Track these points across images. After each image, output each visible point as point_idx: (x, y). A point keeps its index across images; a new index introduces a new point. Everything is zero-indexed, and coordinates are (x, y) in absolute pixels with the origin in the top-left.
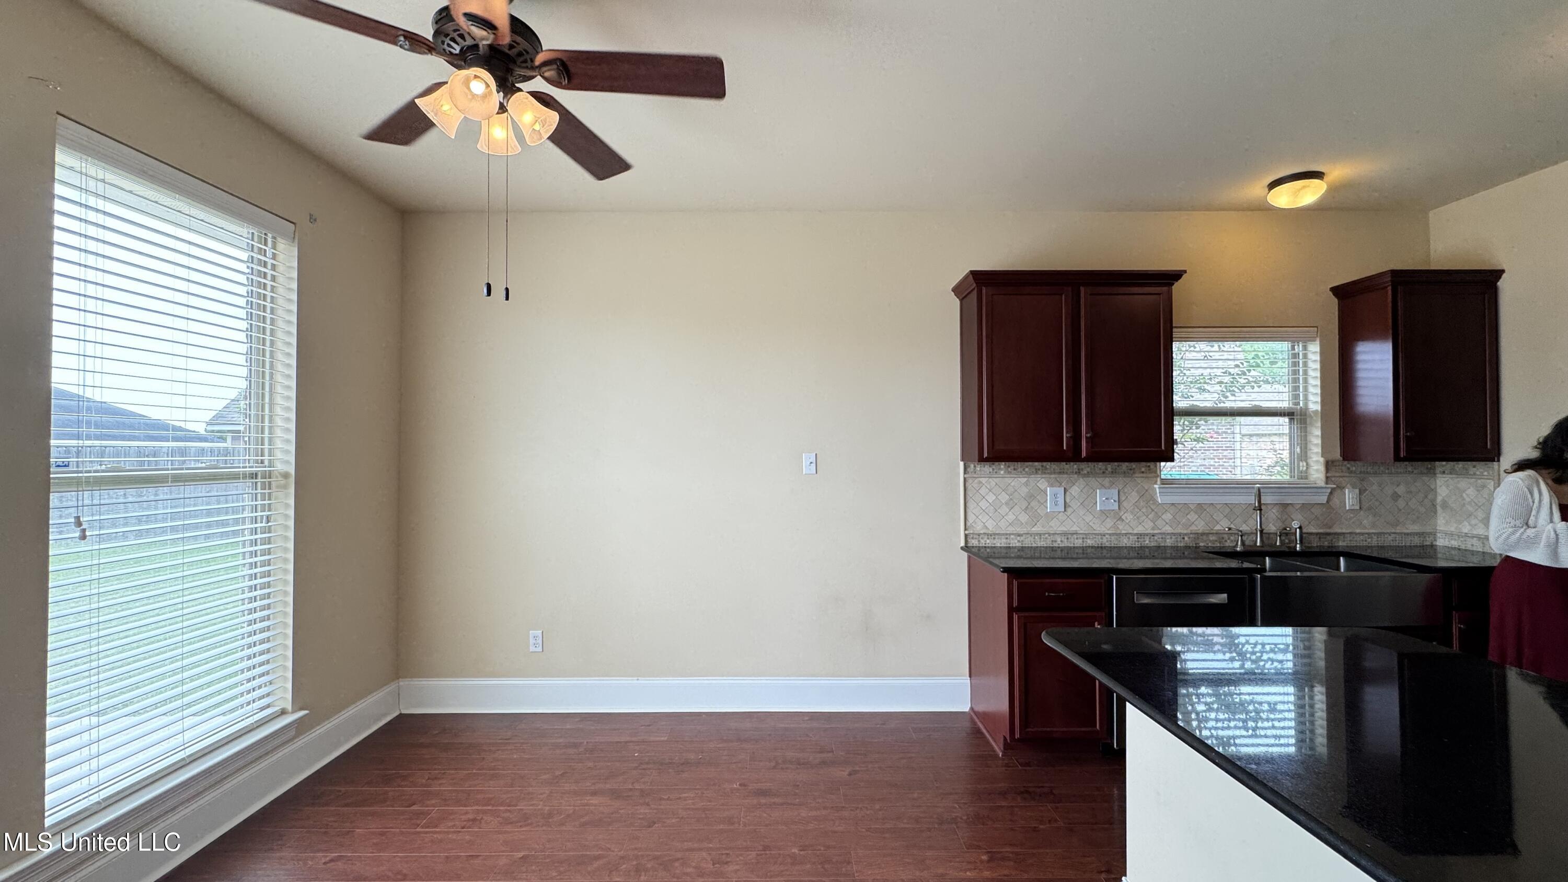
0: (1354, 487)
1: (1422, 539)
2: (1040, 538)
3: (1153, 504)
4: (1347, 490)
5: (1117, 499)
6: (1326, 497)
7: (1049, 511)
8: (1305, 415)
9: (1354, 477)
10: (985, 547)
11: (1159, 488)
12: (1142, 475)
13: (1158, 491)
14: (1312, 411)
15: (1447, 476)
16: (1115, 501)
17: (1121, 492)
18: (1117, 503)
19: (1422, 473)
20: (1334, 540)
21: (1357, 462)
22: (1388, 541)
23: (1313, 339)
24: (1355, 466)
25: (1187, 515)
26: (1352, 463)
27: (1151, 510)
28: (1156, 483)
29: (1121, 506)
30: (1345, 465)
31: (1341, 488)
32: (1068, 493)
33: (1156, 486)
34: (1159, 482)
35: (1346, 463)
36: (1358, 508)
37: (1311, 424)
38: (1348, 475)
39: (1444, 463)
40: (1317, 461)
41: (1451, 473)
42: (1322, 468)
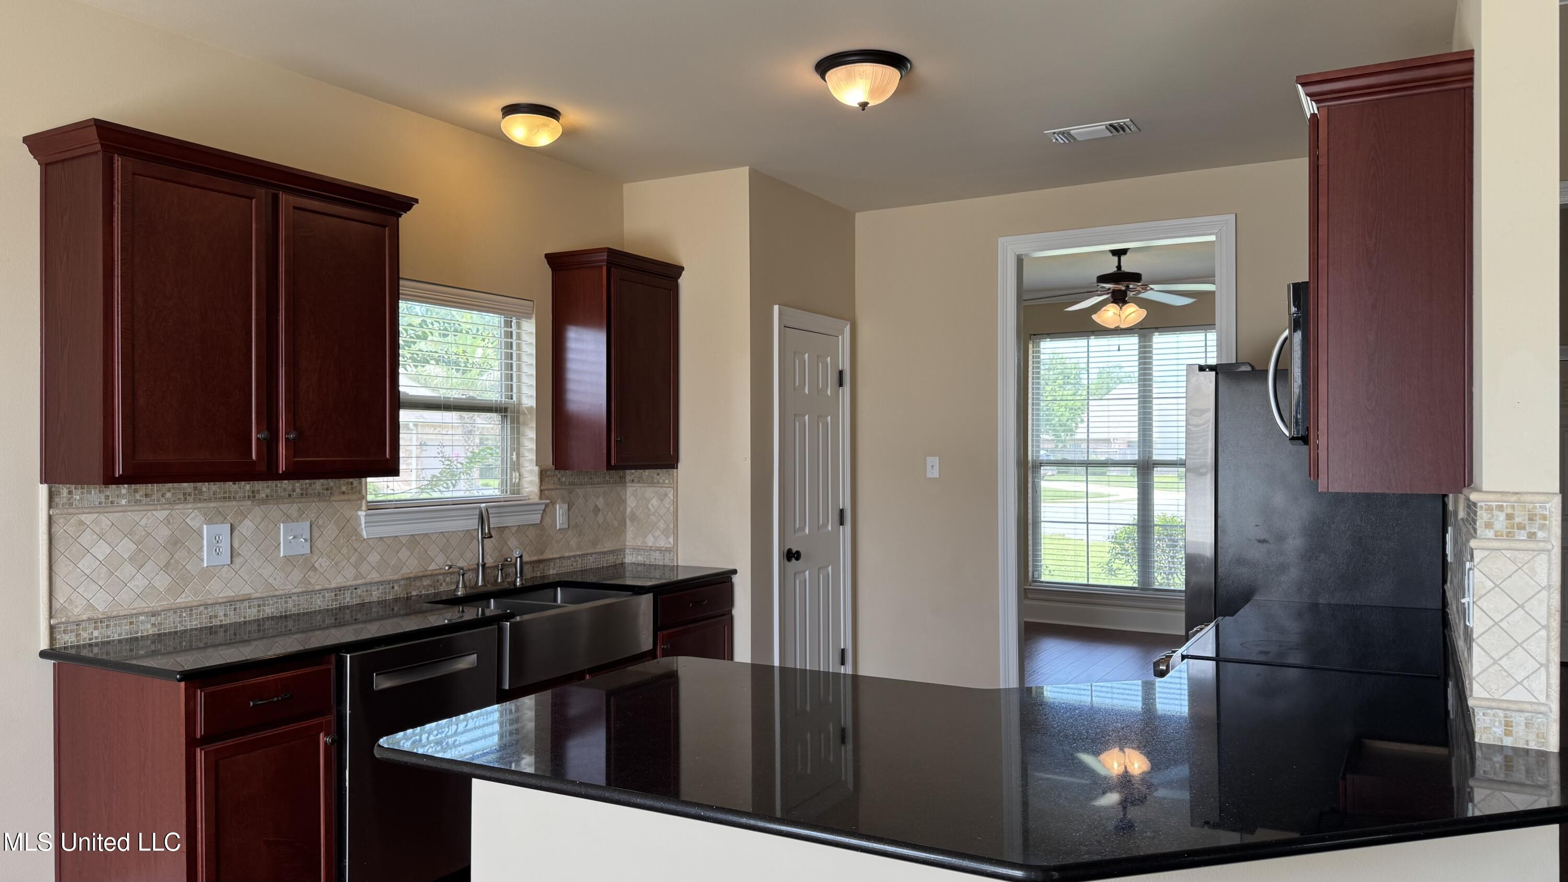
0: (563, 501)
1: (615, 557)
2: (191, 615)
3: (356, 540)
4: (558, 505)
5: (309, 538)
6: (540, 515)
7: (205, 565)
8: (518, 412)
9: (564, 489)
10: (90, 645)
11: (366, 515)
12: (343, 497)
13: (363, 520)
14: (526, 408)
15: (636, 485)
16: (306, 540)
17: (314, 525)
18: (309, 543)
19: (615, 482)
20: (546, 568)
21: (567, 471)
22: (591, 563)
23: (528, 316)
24: (566, 477)
25: (398, 552)
26: (562, 472)
27: (353, 551)
28: (360, 509)
29: (314, 548)
30: (557, 475)
31: (553, 503)
32: (236, 533)
33: (360, 513)
34: (364, 508)
35: (557, 472)
36: (567, 527)
37: (525, 424)
38: (559, 487)
39: (633, 471)
40: (531, 471)
41: (639, 482)
42: (535, 479)
